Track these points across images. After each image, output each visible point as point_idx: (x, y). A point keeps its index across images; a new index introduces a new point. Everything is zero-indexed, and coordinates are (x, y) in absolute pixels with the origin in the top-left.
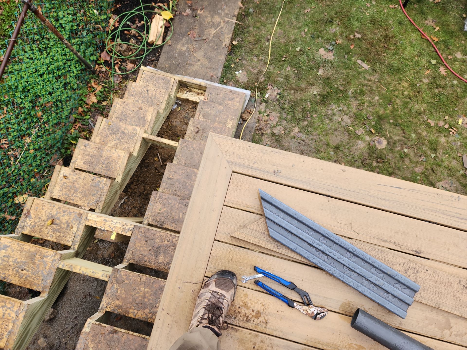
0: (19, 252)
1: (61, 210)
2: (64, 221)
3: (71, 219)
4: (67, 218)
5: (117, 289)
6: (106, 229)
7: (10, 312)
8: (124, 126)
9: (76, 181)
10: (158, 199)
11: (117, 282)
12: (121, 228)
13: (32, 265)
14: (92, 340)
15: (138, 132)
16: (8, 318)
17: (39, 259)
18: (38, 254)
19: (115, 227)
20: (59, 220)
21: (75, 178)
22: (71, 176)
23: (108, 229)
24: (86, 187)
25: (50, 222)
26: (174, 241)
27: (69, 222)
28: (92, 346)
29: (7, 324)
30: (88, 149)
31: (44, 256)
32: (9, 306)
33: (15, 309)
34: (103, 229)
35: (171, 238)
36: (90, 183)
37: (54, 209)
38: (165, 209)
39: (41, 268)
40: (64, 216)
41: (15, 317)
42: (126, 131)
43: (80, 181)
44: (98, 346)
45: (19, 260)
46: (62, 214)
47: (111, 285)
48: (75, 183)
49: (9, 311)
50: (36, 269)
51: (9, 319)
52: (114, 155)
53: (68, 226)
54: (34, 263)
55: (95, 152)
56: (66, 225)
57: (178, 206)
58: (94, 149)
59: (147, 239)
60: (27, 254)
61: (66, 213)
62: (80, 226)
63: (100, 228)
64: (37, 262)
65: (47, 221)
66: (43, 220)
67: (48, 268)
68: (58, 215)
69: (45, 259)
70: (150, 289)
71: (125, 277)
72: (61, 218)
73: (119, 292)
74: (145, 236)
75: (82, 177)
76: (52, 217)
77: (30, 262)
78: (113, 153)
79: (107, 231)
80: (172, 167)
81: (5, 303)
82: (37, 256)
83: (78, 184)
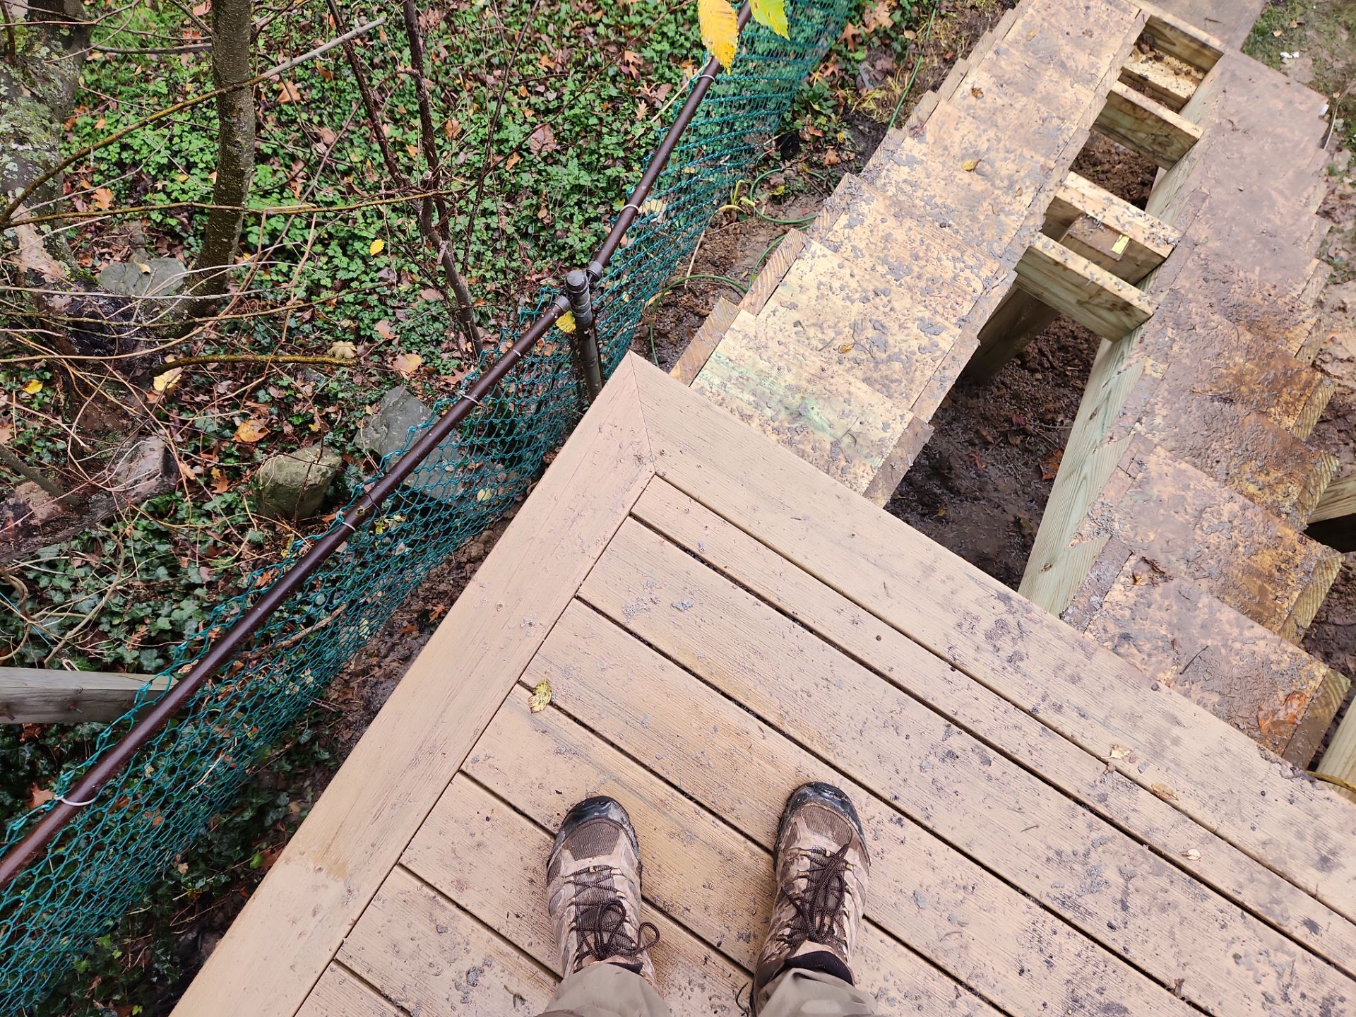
0: (943, 182)
1: (1001, 145)
2: (1004, 172)
3: (1022, 174)
4: (1012, 167)
5: (1173, 340)
6: (1106, 221)
7: (972, 276)
8: (1068, 49)
9: (1001, 111)
10: (1205, 214)
11: (1177, 325)
12: (1147, 232)
13: (969, 223)
14: (1167, 401)
15: (1101, 75)
16: (965, 288)
17: (990, 212)
18: (988, 201)
19: (1130, 223)
20: (992, 167)
21: (999, 101)
22: (990, 95)
23: (1112, 225)
24: (1022, 131)
25: (969, 163)
26: (1279, 302)
27: (1016, 178)
28: (1164, 412)
29: (960, 300)
30: (1003, 63)
31: (1002, 210)
32: (971, 262)
33: (985, 273)
34: (1099, 218)
35: (1272, 292)
36: (1036, 126)
37: (985, 138)
38: (1218, 244)
39: (989, 234)
40: (1005, 159)
41: (980, 290)
42: (1070, 63)
43: (1012, 114)
44: (1179, 417)
45: (939, 201)
46: (1002, 155)
47: (1158, 327)
48: (998, 114)
49: (968, 272)
50: (978, 233)
51: (966, 293)
52: (1067, 94)
53: (1010, 187)
54: (974, 219)
55: (1019, 75)
56: (1006, 183)
57: (1255, 246)
58: (1018, 67)
59: (1210, 277)
60: (963, 194)
61: (1012, 156)
62: (1042, 196)
63: (1091, 214)
64: (982, 218)
65: (963, 159)
66: (952, 154)
67: (1006, 239)
68: (992, 154)
69: (1002, 217)
70: (1257, 365)
71: (1198, 319)
72: (998, 164)
73: (1176, 348)
74: (1206, 268)
75: (1018, 106)
76: (976, 153)
77: (966, 212)
78: (1065, 90)
79: (1107, 226)
80: (1213, 168)
81: (963, 253)
82: (985, 204)
83: (1004, 119)
